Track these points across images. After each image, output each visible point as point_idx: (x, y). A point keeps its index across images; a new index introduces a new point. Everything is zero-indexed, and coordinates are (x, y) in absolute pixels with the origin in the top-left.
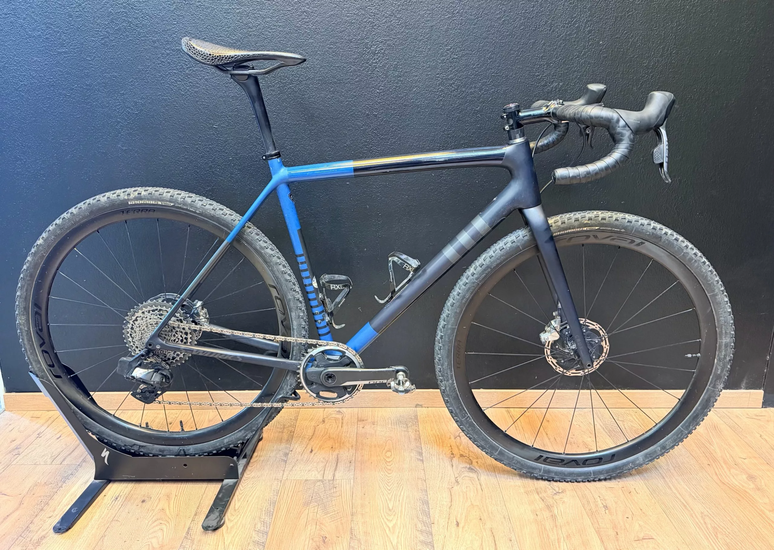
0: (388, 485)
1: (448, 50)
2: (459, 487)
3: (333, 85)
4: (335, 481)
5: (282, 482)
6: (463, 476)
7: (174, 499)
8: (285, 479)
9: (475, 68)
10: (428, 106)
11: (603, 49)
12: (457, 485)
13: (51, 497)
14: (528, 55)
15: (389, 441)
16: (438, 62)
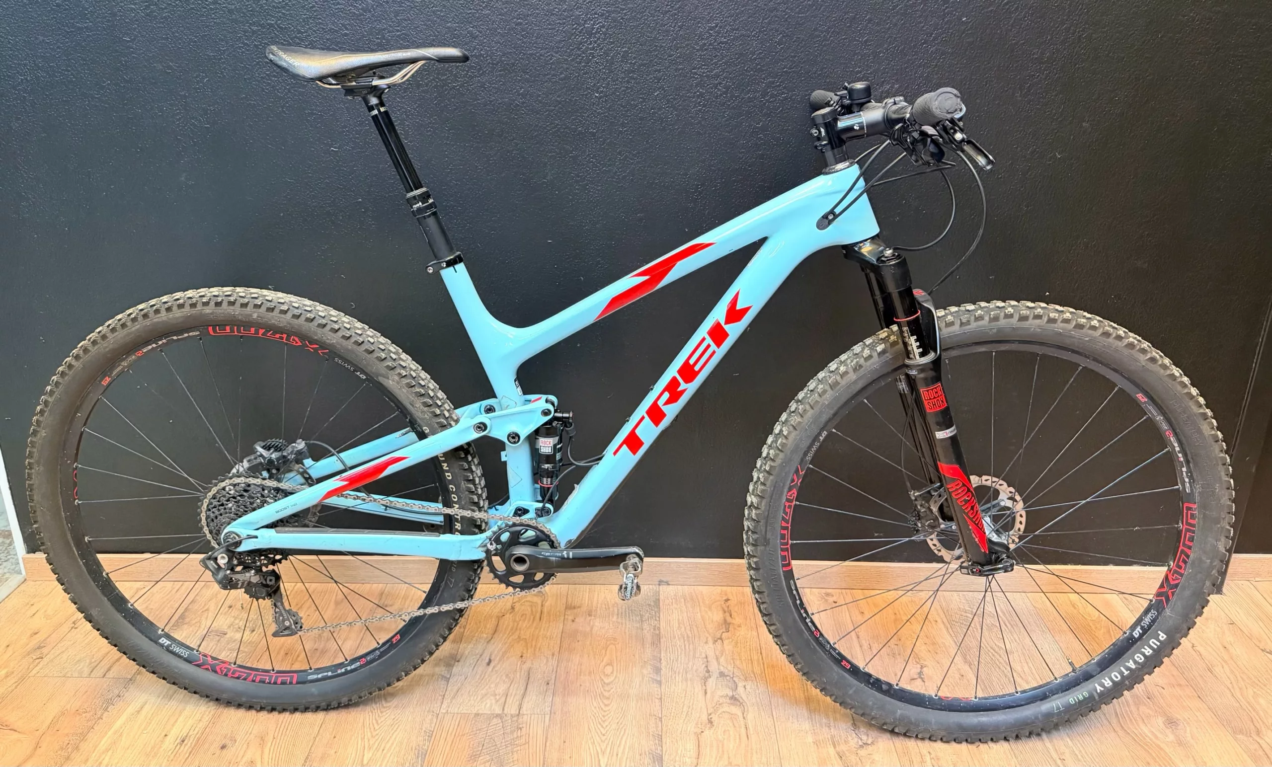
0: (602, 726)
1: (711, 28)
2: (712, 731)
3: (523, 83)
4: (520, 717)
5: (440, 716)
6: (720, 712)
7: (269, 744)
8: (444, 711)
9: (755, 59)
10: (678, 119)
11: (968, 30)
12: (710, 729)
13: (83, 737)
14: (844, 39)
15: (611, 646)
16: (694, 48)
